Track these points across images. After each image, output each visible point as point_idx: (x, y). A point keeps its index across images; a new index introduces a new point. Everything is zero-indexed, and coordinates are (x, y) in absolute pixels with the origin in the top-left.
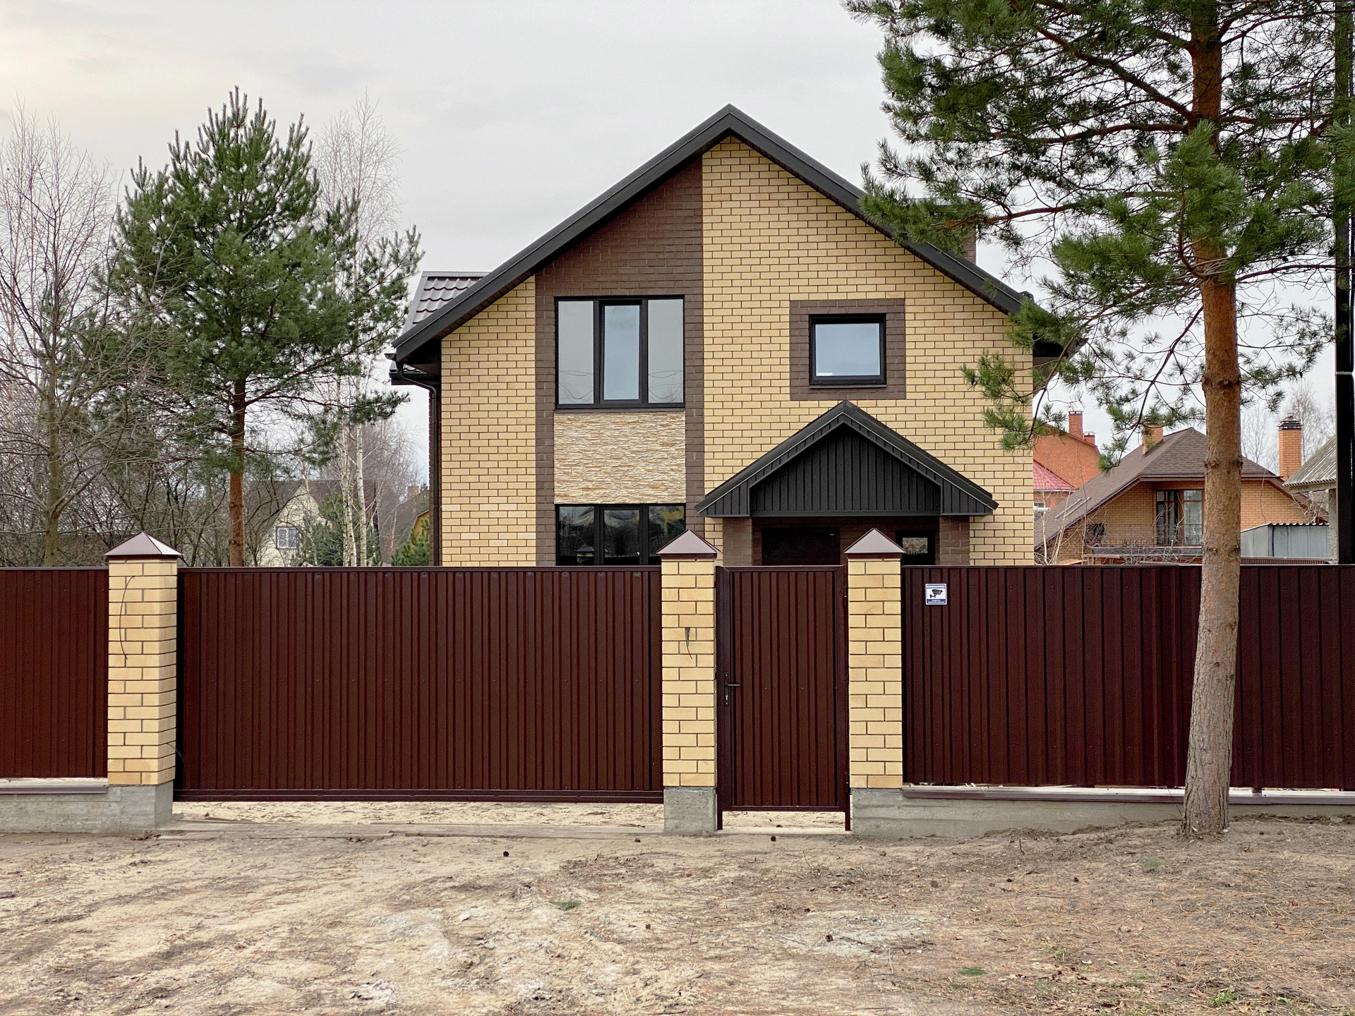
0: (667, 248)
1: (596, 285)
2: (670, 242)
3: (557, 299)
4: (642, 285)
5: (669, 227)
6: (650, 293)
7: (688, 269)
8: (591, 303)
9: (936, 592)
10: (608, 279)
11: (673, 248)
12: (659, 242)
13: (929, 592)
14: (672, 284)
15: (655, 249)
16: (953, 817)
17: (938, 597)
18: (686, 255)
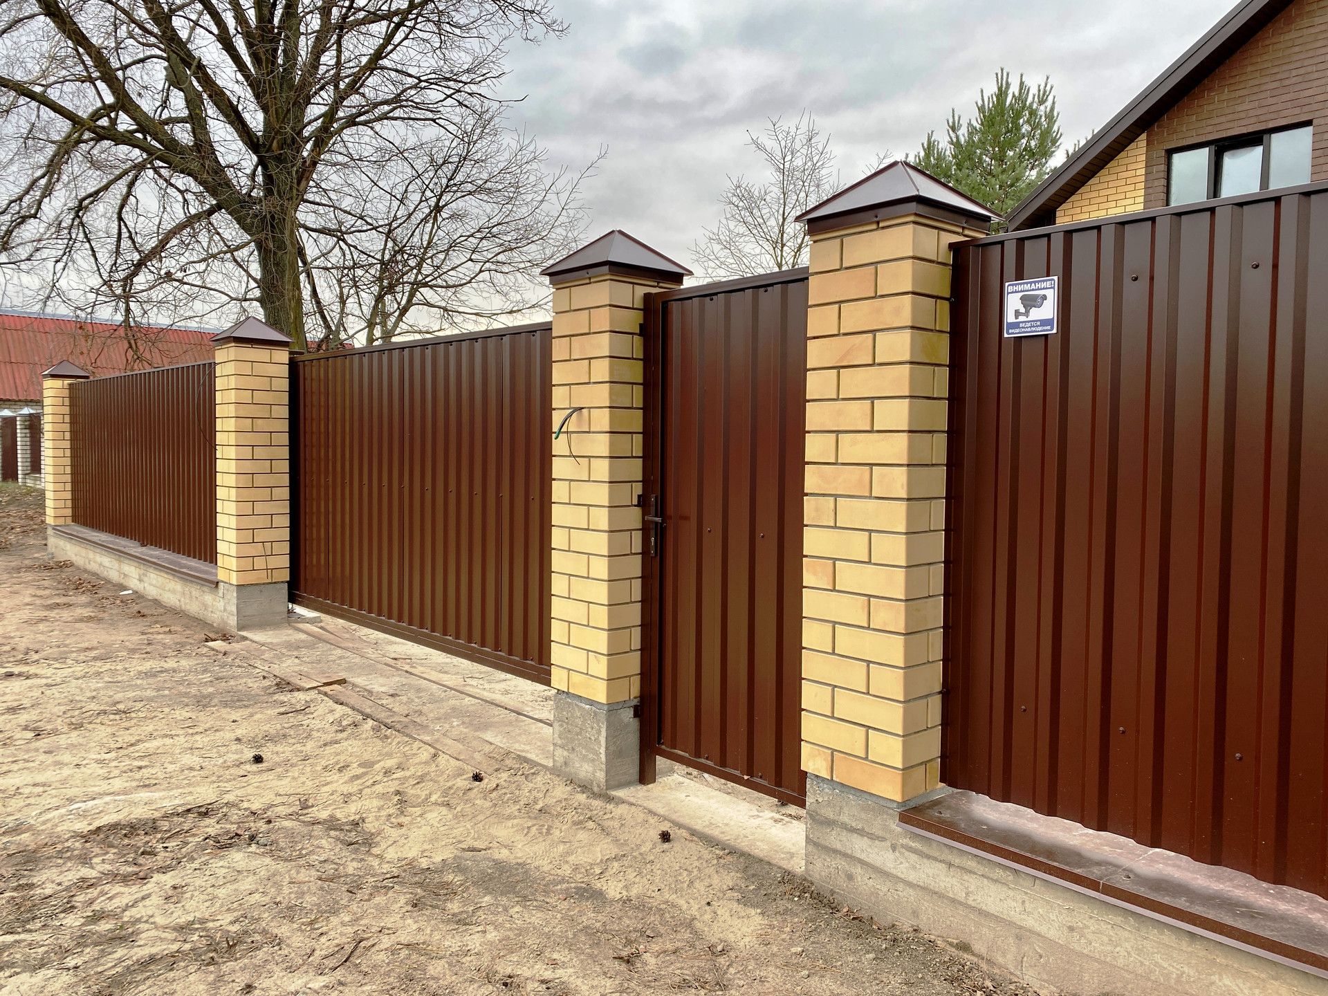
0: (1294, 73)
1: (1210, 129)
2: (1298, 64)
3: (1170, 153)
4: (1262, 118)
5: (1297, 49)
6: (1271, 125)
7: (1318, 90)
8: (1206, 150)
9: (1030, 302)
10: (1223, 119)
11: (1302, 71)
12: (1285, 68)
13: (1013, 303)
14: (1297, 111)
15: (1279, 77)
16: (1017, 917)
17: (1036, 314)
18: (1316, 75)
